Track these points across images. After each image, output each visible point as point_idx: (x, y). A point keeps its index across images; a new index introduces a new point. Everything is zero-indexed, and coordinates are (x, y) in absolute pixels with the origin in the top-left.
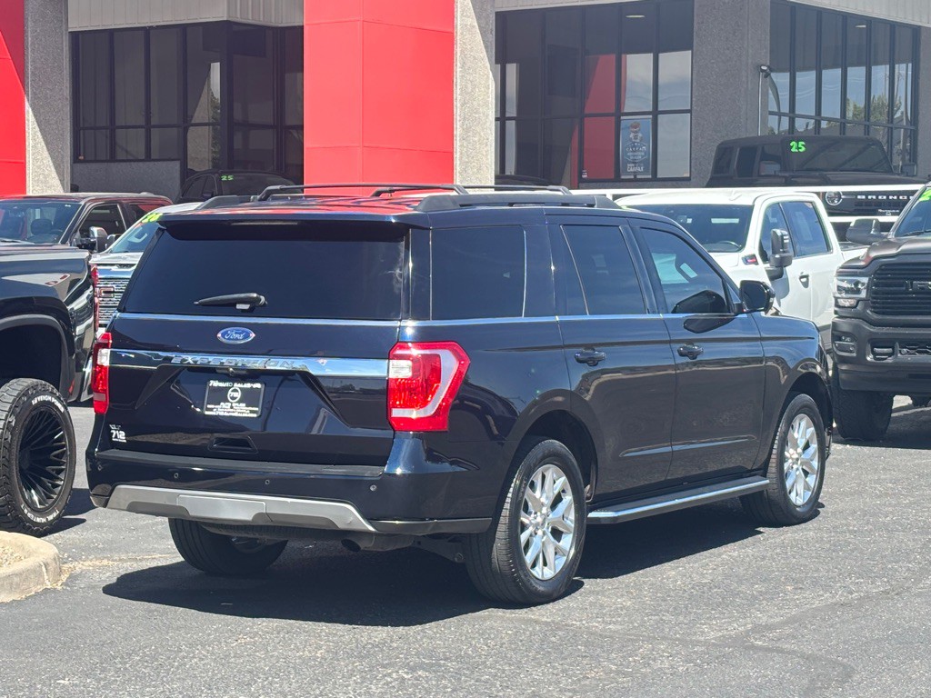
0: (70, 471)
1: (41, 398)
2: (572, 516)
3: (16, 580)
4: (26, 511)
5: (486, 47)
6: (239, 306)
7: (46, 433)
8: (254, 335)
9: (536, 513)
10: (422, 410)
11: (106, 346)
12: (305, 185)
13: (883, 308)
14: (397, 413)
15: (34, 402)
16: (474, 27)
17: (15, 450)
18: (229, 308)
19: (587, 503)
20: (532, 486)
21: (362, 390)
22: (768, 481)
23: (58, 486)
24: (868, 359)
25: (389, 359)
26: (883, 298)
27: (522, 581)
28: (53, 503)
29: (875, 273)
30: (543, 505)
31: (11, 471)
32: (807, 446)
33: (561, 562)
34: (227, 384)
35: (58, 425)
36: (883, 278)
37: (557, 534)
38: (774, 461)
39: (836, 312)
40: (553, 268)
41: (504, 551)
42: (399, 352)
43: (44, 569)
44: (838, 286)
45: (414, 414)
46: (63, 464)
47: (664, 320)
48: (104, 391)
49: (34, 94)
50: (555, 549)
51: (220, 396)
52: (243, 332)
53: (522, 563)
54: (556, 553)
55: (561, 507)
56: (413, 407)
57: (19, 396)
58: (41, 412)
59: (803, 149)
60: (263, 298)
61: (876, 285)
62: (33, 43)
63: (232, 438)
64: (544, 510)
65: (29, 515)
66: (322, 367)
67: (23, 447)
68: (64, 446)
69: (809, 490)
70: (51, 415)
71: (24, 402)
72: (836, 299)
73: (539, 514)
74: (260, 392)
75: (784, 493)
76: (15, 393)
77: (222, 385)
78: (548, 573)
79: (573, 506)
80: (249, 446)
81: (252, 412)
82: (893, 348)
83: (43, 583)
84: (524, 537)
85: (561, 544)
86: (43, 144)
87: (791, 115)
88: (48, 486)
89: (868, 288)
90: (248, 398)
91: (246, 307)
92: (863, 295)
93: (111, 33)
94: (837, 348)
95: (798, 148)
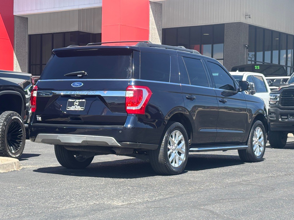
0: (24, 142)
1: (15, 117)
2: (184, 148)
3: (5, 166)
4: (9, 153)
5: (159, 35)
6: (78, 76)
7: (16, 129)
8: (83, 84)
9: (173, 146)
10: (136, 107)
11: (35, 90)
12: (102, 42)
13: (284, 104)
14: (128, 108)
15: (13, 118)
16: (155, 28)
17: (6, 133)
18: (75, 76)
19: (189, 145)
20: (172, 137)
21: (118, 103)
22: (247, 146)
23: (20, 146)
24: (280, 120)
25: (126, 91)
26: (284, 101)
27: (168, 166)
28: (18, 151)
29: (282, 93)
30: (175, 143)
31: (4, 139)
32: (260, 138)
33: (181, 162)
34: (74, 100)
35: (20, 126)
36: (284, 94)
37: (180, 154)
38: (250, 140)
39: (269, 106)
40: (179, 74)
41: (162, 156)
42: (129, 88)
43: (14, 164)
44: (270, 98)
45: (134, 108)
46: (21, 139)
47: (215, 90)
48: (35, 105)
49: (17, 50)
50: (179, 158)
51: (72, 104)
52: (80, 83)
53: (168, 161)
54: (179, 160)
55: (181, 145)
56: (133, 106)
57: (8, 116)
58: (15, 122)
59: (259, 68)
60: (86, 73)
61: (282, 97)
62: (17, 35)
63: (75, 117)
64: (175, 145)
65: (10, 154)
66: (104, 94)
67: (8, 133)
68: (22, 134)
69: (261, 152)
70: (18, 123)
71: (9, 118)
72: (269, 101)
73: (174, 146)
74: (84, 103)
75: (253, 152)
76: (7, 115)
77: (72, 100)
78: (177, 165)
79: (185, 145)
80: (80, 120)
81: (82, 109)
82: (288, 117)
83: (14, 169)
84: (169, 153)
85: (181, 157)
86: (19, 66)
87: (255, 61)
88: (17, 146)
89: (280, 97)
90: (81, 104)
91: (81, 76)
92: (278, 100)
93: (41, 35)
94: (270, 117)
95: (257, 68)
